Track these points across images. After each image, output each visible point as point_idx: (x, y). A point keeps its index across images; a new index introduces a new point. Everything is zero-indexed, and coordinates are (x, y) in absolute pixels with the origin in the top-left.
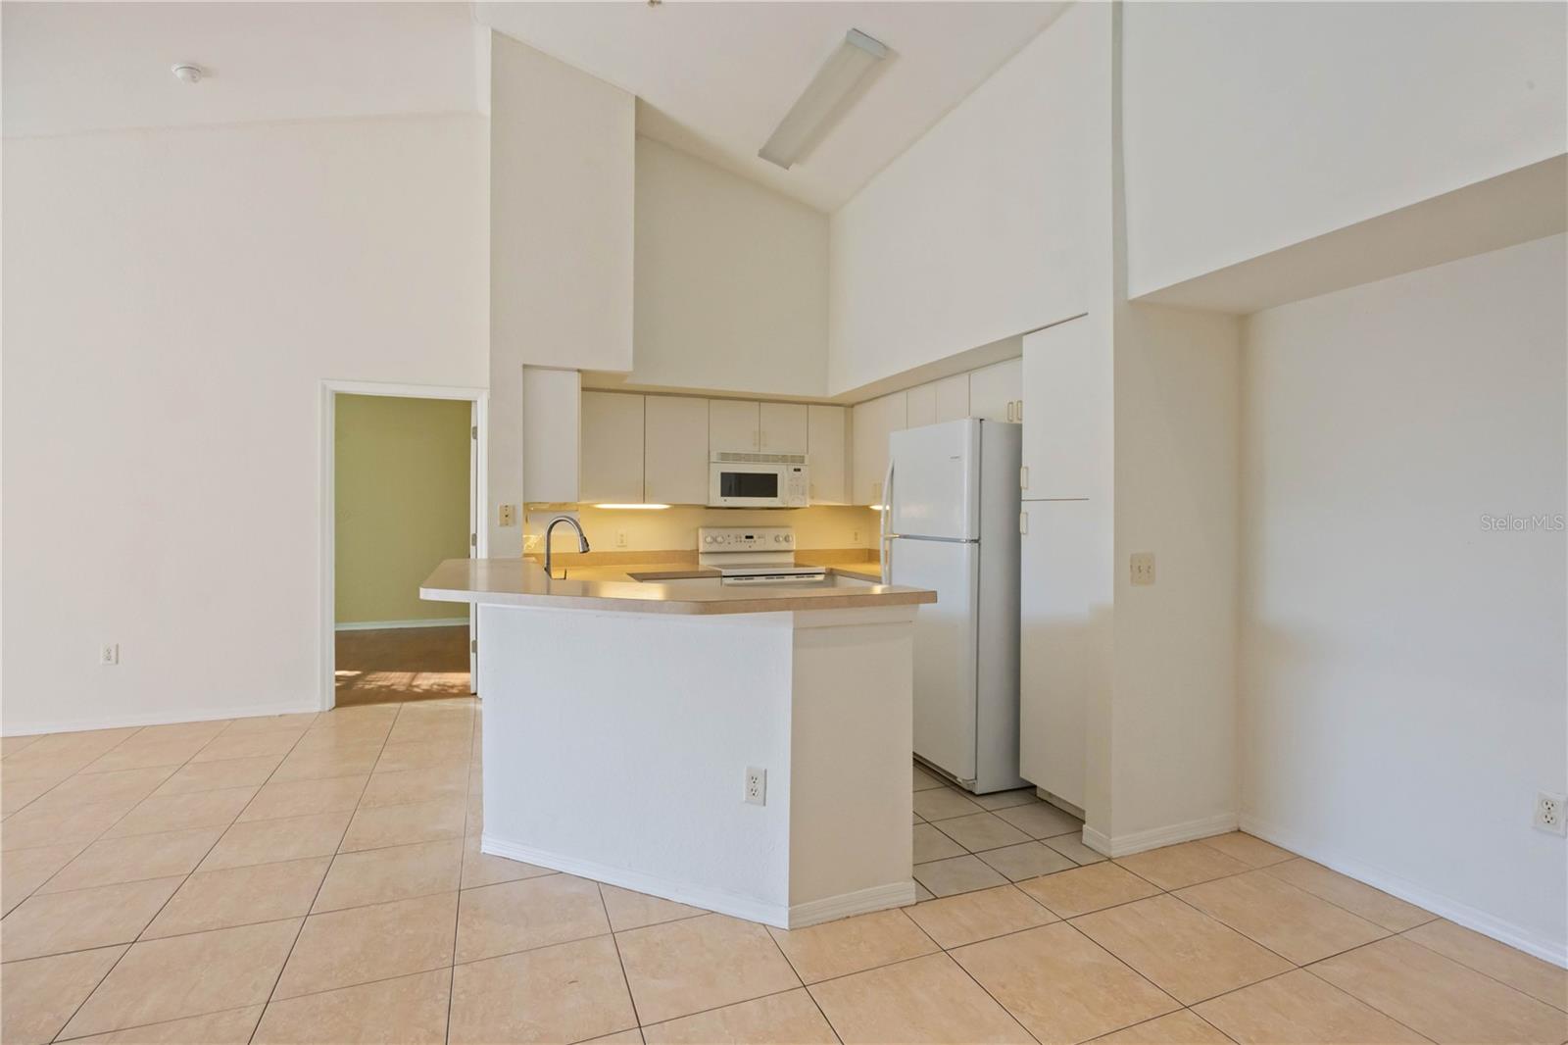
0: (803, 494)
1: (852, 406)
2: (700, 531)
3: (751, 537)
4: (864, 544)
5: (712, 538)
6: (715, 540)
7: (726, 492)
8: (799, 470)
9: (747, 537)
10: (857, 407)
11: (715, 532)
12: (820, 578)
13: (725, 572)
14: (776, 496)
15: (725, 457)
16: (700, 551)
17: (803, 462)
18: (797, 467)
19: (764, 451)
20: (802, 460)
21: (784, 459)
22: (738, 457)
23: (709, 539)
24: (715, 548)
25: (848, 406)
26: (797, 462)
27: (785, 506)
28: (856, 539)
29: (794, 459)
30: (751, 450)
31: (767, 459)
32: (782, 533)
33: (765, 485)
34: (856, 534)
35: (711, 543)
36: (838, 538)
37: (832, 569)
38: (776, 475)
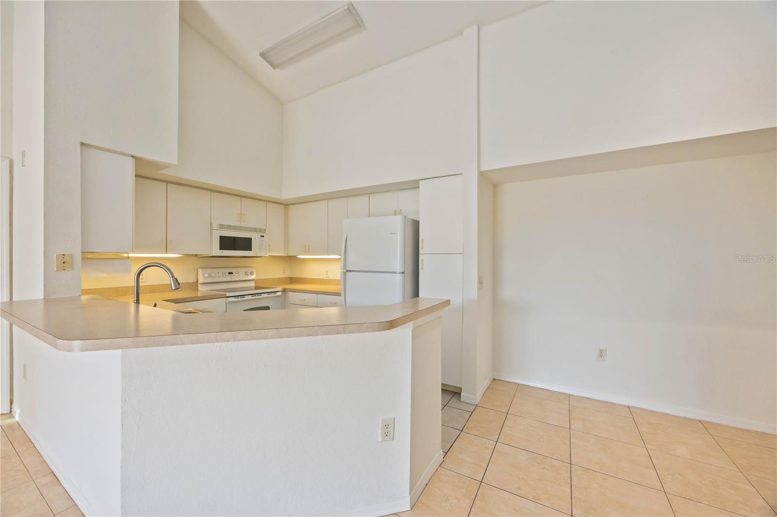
0: (266, 249)
1: (288, 205)
2: (200, 271)
3: (232, 273)
4: (287, 275)
5: (208, 274)
6: (210, 275)
7: (222, 247)
8: (263, 236)
9: (229, 273)
10: (290, 206)
11: (210, 271)
12: (279, 294)
13: (228, 294)
14: (251, 250)
15: (222, 227)
16: (199, 282)
17: (265, 232)
18: (262, 235)
19: (244, 225)
20: (264, 231)
21: (255, 230)
22: (229, 227)
23: (207, 275)
24: (210, 280)
25: (286, 205)
26: (262, 233)
27: (256, 256)
28: (284, 273)
29: (260, 230)
30: (237, 224)
31: (246, 229)
32: (249, 270)
33: (245, 244)
34: (284, 270)
35: (208, 277)
36: (276, 272)
37: (284, 289)
38: (251, 238)
